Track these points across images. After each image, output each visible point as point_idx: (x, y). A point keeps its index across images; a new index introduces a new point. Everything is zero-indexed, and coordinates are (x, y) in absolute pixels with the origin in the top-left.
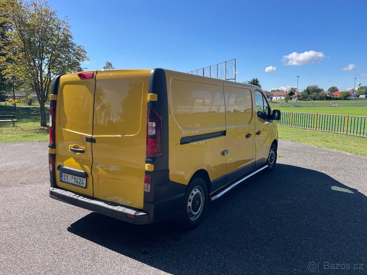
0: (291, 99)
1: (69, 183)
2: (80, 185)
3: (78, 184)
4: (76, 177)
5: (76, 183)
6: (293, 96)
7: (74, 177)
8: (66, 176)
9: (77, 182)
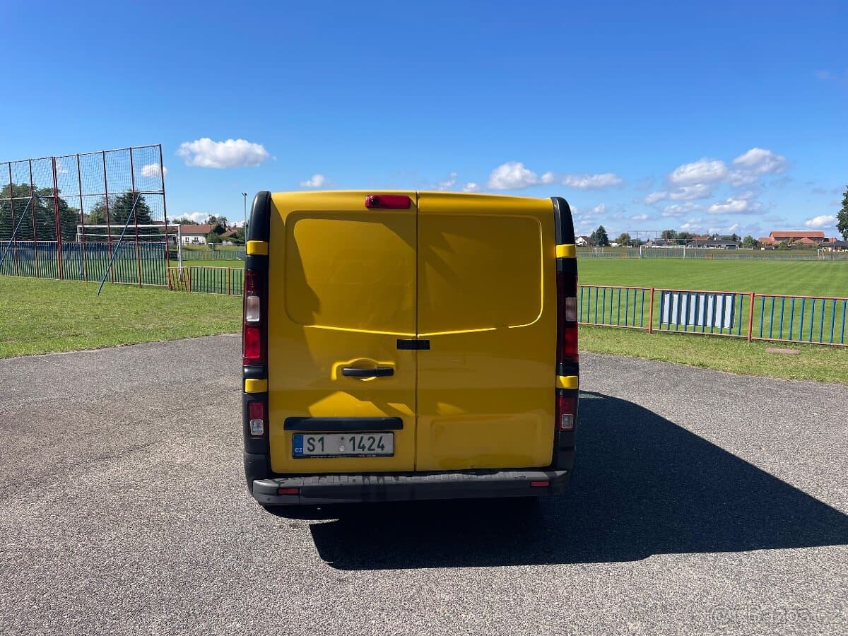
0: (221, 241)
1: (328, 455)
2: (373, 452)
3: (366, 451)
4: (358, 437)
5: (358, 451)
6: (223, 235)
7: (349, 436)
8: (317, 440)
9: (363, 448)
